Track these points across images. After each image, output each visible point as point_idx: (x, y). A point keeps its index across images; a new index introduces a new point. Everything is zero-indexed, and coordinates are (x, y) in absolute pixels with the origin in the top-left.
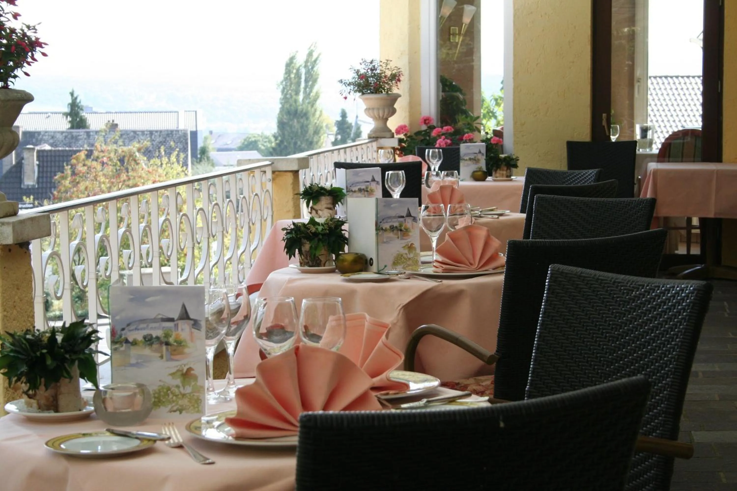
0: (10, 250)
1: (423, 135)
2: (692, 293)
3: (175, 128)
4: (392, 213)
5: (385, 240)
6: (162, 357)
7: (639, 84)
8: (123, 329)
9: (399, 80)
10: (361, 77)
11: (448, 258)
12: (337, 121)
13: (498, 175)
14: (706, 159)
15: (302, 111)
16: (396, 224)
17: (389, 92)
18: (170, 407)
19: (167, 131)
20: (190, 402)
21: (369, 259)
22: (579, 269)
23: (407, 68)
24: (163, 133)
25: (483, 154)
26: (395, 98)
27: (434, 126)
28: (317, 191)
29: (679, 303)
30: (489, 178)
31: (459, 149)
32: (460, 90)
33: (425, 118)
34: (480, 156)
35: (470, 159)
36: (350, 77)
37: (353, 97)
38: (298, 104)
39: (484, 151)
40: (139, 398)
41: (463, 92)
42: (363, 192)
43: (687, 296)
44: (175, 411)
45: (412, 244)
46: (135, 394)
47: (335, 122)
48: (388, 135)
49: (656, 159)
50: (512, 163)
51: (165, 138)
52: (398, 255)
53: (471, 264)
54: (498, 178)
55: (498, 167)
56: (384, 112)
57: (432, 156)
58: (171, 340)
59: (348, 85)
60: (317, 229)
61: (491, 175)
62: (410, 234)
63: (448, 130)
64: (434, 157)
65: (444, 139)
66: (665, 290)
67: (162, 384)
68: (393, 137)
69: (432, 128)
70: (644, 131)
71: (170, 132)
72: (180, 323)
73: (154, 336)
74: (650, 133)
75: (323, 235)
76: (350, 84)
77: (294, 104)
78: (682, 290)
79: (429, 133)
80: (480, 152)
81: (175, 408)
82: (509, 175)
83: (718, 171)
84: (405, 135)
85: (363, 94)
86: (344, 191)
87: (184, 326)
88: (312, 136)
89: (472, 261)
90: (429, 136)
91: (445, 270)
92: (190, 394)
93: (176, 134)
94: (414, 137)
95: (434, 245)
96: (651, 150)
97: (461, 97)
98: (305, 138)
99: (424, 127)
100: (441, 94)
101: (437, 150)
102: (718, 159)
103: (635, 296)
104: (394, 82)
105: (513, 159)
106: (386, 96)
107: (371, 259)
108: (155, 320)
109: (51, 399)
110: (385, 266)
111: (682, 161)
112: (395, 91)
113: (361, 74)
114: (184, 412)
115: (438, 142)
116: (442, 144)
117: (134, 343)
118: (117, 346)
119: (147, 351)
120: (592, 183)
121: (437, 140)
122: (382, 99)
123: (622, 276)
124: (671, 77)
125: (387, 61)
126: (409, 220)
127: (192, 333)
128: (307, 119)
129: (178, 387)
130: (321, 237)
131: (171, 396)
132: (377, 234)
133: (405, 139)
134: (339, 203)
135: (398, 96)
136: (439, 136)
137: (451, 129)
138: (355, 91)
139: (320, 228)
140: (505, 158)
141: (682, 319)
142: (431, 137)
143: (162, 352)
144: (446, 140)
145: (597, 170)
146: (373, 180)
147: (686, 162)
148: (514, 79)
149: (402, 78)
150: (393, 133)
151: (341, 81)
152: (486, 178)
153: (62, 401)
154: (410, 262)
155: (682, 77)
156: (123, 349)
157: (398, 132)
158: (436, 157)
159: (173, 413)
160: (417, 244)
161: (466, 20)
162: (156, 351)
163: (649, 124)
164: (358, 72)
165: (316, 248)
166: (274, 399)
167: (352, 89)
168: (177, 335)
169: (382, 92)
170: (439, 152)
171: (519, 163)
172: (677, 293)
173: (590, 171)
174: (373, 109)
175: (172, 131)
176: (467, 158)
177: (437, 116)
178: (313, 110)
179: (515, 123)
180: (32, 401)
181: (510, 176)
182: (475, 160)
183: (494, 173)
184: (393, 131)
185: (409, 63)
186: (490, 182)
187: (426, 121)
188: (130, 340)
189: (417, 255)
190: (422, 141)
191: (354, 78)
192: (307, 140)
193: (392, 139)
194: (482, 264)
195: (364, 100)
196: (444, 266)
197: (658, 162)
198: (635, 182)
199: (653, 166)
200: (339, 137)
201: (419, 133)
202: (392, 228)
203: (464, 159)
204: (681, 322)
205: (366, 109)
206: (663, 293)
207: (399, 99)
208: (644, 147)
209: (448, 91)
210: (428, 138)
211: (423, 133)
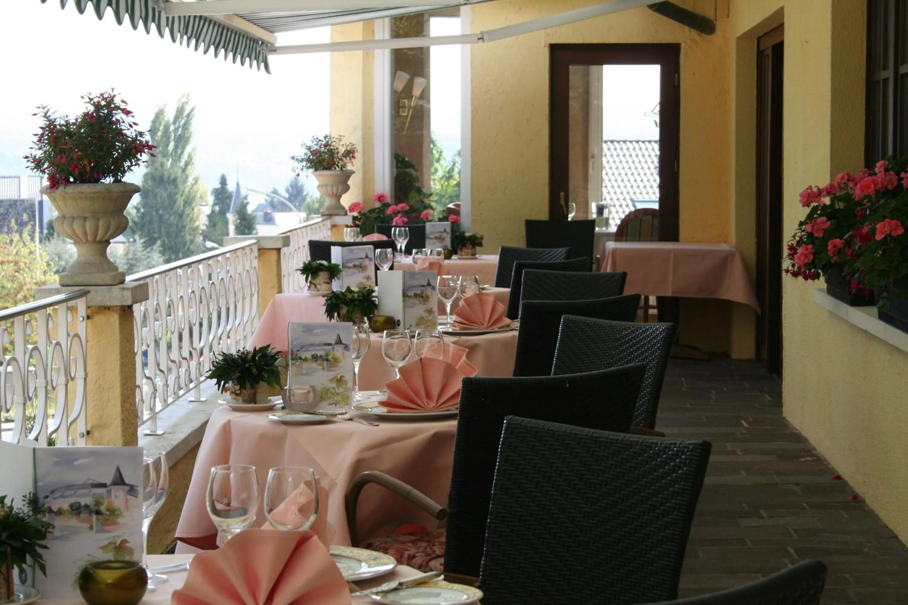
0: (124, 311)
1: (379, 212)
2: (664, 331)
3: (16, 198)
4: (416, 283)
5: (410, 305)
6: (323, 369)
7: (593, 160)
8: (298, 351)
9: (354, 157)
10: (314, 153)
11: (463, 318)
12: (215, 189)
13: (463, 253)
14: (663, 238)
15: (169, 177)
16: (418, 292)
17: (344, 169)
18: (328, 401)
19: (10, 200)
20: (342, 398)
21: (396, 320)
22: (584, 318)
23: (361, 144)
24: (5, 203)
25: (448, 233)
26: (348, 175)
27: (388, 203)
28: (316, 267)
29: (654, 338)
30: (454, 257)
31: (424, 228)
32: (412, 167)
33: (379, 195)
34: (445, 235)
35: (436, 238)
36: (302, 153)
37: (306, 174)
38: (165, 168)
39: (449, 229)
40: (312, 394)
41: (416, 168)
42: (357, 268)
43: (661, 333)
44: (332, 404)
45: (431, 309)
46: (309, 392)
47: (212, 190)
48: (342, 212)
49: (613, 238)
50: (477, 241)
51: (7, 210)
52: (420, 317)
53: (482, 324)
54: (464, 257)
55: (464, 246)
56: (338, 190)
57: (399, 235)
58: (330, 358)
59: (301, 161)
60: (353, 296)
61: (456, 253)
62: (430, 300)
63: (403, 208)
64: (400, 235)
65: (401, 217)
66: (645, 330)
67: (323, 386)
68: (346, 214)
69: (386, 206)
70: (600, 210)
71: (12, 202)
72: (336, 346)
73: (319, 355)
74: (606, 211)
75: (359, 301)
76: (302, 160)
77: (159, 168)
78: (657, 329)
79: (384, 210)
80: (445, 231)
81: (332, 402)
82: (473, 253)
83: (675, 250)
84: (359, 213)
85: (316, 170)
86: (341, 267)
87: (339, 349)
88: (182, 208)
89: (483, 322)
90: (384, 214)
91: (462, 329)
92: (342, 393)
93: (21, 205)
94: (368, 215)
95: (448, 310)
96: (607, 229)
97: (413, 172)
98: (173, 211)
99: (378, 205)
100: (395, 170)
101: (403, 229)
102: (675, 238)
103: (624, 335)
104: (348, 158)
105: (477, 238)
106: (339, 172)
107: (399, 321)
108: (319, 345)
109: (252, 396)
110: (411, 326)
111: (639, 241)
112: (349, 167)
113: (314, 151)
114: (338, 405)
115: (395, 220)
116: (398, 222)
117: (306, 360)
118: (294, 362)
119: (314, 365)
120: (563, 261)
121: (393, 218)
122: (336, 175)
123: (615, 322)
124: (618, 142)
125: (340, 136)
126: (429, 289)
127: (343, 353)
128: (176, 186)
129: (334, 388)
130: (356, 302)
131: (329, 394)
132: (404, 300)
133: (359, 217)
134: (336, 278)
135: (352, 172)
136: (396, 213)
137: (406, 207)
138: (308, 168)
139: (356, 295)
140: (470, 237)
141: (657, 348)
142: (386, 215)
143: (323, 365)
144: (403, 218)
145: (567, 248)
146: (367, 257)
147: (630, 241)
148: (472, 156)
149: (356, 155)
150: (346, 211)
151: (293, 158)
152: (451, 256)
153: (259, 397)
154: (430, 324)
155: (631, 142)
156: (298, 363)
157: (352, 209)
158: (402, 237)
159: (331, 406)
160: (435, 309)
161: (417, 92)
162: (320, 365)
163: (604, 202)
164: (309, 148)
165: (352, 312)
166: (410, 390)
167: (305, 165)
168: (334, 354)
169: (335, 168)
170: (405, 230)
171: (484, 242)
172: (654, 331)
173: (561, 249)
174: (326, 186)
175: (15, 201)
176: (433, 236)
177: (392, 193)
178: (184, 176)
179: (473, 201)
180: (238, 397)
181: (475, 254)
182: (441, 239)
183: (459, 252)
184: (347, 208)
185: (363, 138)
186: (455, 260)
187: (380, 198)
188: (303, 357)
189: (435, 318)
190: (376, 218)
191: (306, 154)
192: (176, 213)
193: (346, 217)
194: (490, 324)
195: (317, 176)
196: (461, 325)
197: (616, 240)
198: (594, 261)
199: (611, 245)
200: (217, 208)
201: (372, 211)
202: (416, 295)
203: (429, 238)
204: (651, 368)
205: (319, 186)
206: (644, 332)
207: (353, 176)
208: (600, 226)
209: (401, 168)
210: (382, 216)
211: (377, 210)
